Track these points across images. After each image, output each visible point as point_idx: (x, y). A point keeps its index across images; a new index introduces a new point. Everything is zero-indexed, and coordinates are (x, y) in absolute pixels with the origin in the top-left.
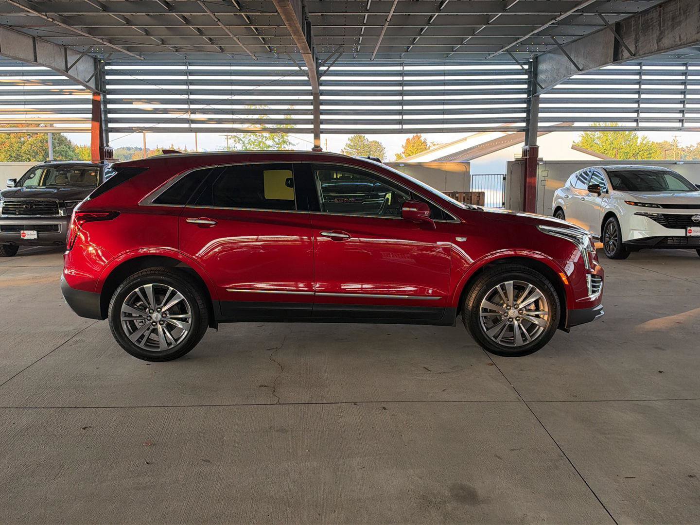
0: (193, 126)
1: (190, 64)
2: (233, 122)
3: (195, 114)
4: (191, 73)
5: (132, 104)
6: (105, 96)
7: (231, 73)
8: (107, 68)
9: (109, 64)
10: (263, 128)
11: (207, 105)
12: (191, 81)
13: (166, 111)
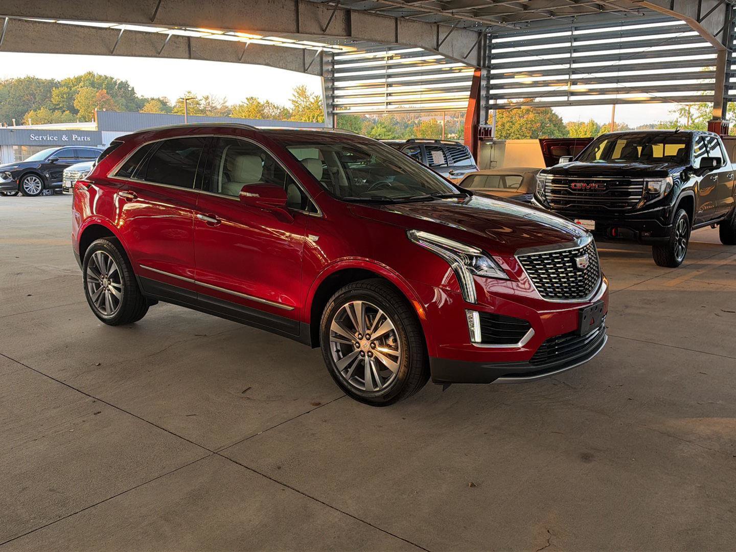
0: (573, 98)
1: (576, 29)
2: (618, 91)
3: (576, 84)
4: (576, 39)
5: (514, 78)
6: (489, 71)
7: (621, 34)
8: (494, 41)
9: (496, 37)
10: (651, 98)
11: (588, 73)
12: (576, 48)
13: (546, 84)
